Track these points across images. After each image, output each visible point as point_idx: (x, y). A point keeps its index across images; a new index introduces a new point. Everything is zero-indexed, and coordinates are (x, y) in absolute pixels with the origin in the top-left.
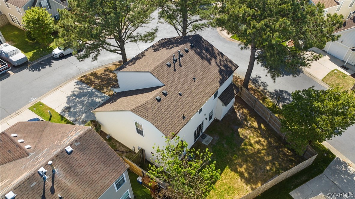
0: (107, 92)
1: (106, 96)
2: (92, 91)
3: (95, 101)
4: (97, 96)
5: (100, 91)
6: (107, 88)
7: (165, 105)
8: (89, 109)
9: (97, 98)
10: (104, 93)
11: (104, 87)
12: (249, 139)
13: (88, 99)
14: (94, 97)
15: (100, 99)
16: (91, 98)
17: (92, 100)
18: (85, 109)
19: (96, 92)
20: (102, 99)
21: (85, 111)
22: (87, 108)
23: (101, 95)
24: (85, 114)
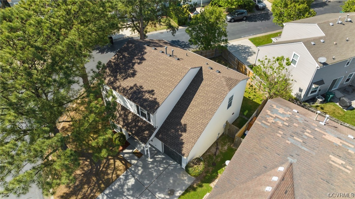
0: (116, 173)
1: (126, 173)
2: (107, 195)
3: (133, 185)
4: (122, 186)
5: (113, 182)
6: (108, 174)
8: (147, 191)
9: (127, 184)
10: (118, 176)
11: (104, 178)
13: (125, 196)
14: (122, 188)
15: (130, 180)
16: (124, 192)
17: (128, 190)
18: (147, 197)
19: (113, 187)
20: (130, 178)
21: (150, 196)
22: (144, 195)
23: (122, 180)
24: (157, 194)
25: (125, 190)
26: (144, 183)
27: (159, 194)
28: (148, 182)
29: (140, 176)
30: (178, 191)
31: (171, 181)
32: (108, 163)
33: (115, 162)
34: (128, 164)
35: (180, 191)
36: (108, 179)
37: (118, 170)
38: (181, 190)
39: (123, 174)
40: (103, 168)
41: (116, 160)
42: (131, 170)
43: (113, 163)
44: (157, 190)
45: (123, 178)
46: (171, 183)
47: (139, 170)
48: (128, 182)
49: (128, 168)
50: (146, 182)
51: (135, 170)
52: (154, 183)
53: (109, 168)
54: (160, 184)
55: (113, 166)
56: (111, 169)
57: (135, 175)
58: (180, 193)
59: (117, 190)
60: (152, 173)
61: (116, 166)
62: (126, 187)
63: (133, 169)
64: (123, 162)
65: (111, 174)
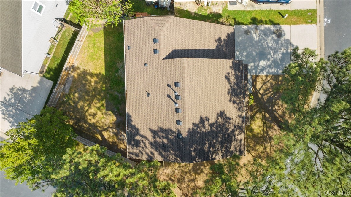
0: (266, 79)
1: (260, 73)
3: (264, 60)
4: (270, 66)
5: (273, 75)
6: (271, 84)
7: (148, 42)
8: (259, 48)
9: (266, 64)
10: (267, 76)
11: (276, 83)
12: (102, 114)
13: (274, 58)
14: (271, 64)
15: (263, 65)
16: (272, 61)
17: (269, 60)
18: (263, 44)
19: (275, 71)
20: (261, 67)
21: (261, 43)
22: (263, 47)
23: (267, 70)
24: (256, 40)
25: (270, 61)
26: (256, 54)
27: (255, 39)
28: (254, 52)
29: (254, 61)
30: (243, 29)
31: (240, 38)
32: (264, 93)
33: (260, 89)
34: (254, 78)
35: (243, 27)
36: (274, 80)
37: (264, 81)
38: (241, 27)
39: (263, 74)
40: (271, 92)
41: (258, 90)
42: (256, 72)
43: (261, 89)
44: (254, 42)
45: (265, 71)
46: (242, 37)
47: (251, 67)
48: (264, 65)
49: (256, 75)
50: (254, 53)
51: (253, 69)
52: (251, 49)
53: (267, 88)
54: (249, 44)
55: (264, 86)
56: (266, 86)
57: (256, 66)
58: (244, 26)
59: (275, 67)
60: (246, 55)
61: (262, 85)
62: (269, 63)
63: (254, 71)
64: (255, 84)
65: (269, 82)
